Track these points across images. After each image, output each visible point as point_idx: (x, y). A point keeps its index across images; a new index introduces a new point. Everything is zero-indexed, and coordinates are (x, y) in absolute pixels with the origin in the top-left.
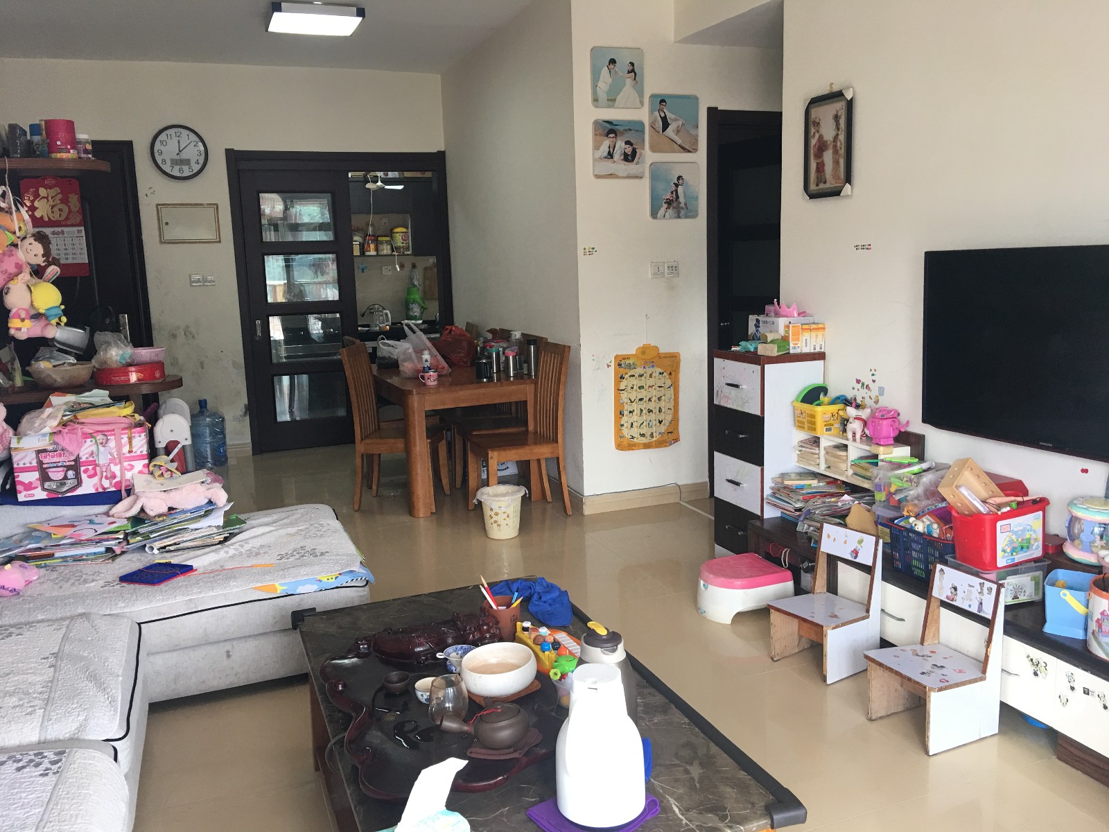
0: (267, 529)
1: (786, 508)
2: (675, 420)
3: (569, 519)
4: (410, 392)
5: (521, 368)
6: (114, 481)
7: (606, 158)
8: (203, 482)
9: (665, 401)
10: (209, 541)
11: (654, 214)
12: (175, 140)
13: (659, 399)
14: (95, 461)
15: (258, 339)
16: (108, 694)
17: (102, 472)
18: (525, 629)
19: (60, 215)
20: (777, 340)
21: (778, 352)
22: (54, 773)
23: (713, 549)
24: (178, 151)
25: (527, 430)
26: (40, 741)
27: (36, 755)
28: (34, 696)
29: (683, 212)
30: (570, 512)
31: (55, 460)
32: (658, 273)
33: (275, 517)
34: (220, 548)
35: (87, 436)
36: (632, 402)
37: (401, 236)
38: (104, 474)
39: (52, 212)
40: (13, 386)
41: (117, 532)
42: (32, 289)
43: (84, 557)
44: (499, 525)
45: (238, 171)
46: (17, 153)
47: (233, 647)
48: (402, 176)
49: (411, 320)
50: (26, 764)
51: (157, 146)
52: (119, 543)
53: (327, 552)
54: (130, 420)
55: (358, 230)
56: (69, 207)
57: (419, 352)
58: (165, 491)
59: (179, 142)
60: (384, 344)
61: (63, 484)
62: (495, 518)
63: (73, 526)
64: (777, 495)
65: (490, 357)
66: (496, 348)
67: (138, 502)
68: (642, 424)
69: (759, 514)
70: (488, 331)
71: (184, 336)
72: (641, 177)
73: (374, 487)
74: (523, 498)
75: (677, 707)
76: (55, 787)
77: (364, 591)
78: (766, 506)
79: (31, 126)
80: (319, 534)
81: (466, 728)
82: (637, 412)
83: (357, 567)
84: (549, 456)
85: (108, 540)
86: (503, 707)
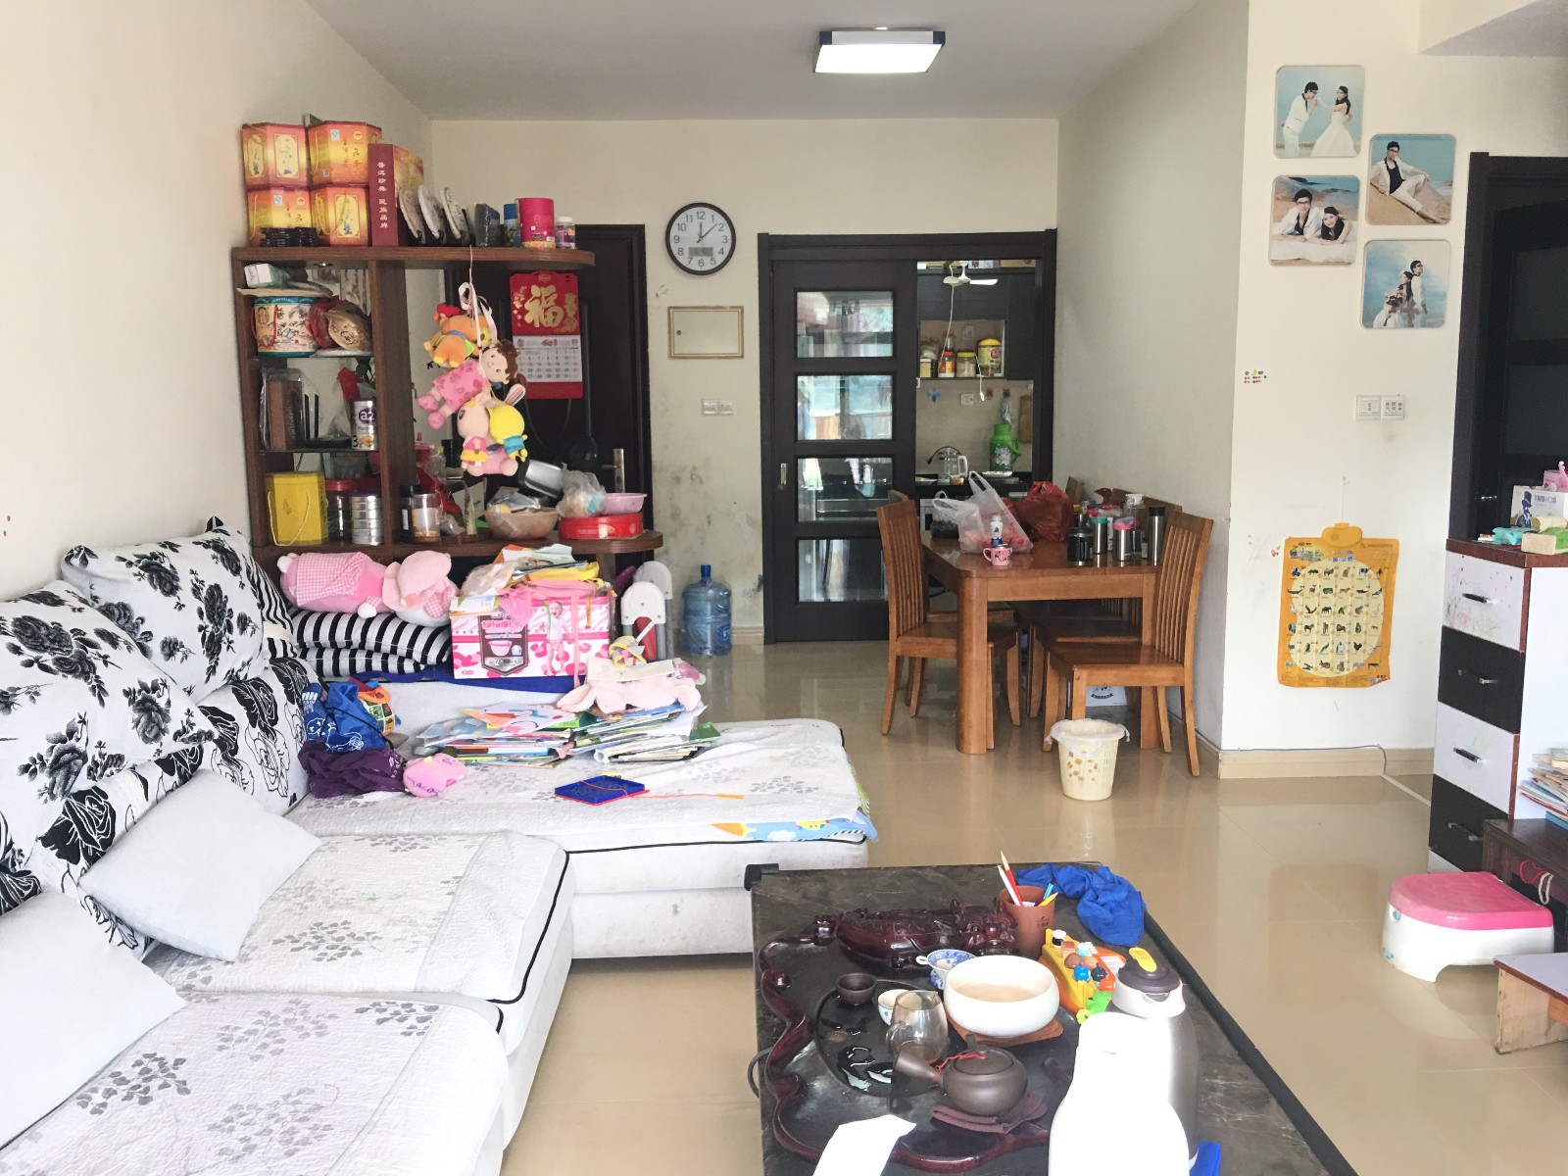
0: (746, 747)
1: (1555, 806)
2: (1384, 646)
3: (1196, 783)
4: (968, 574)
5: (1139, 549)
6: (566, 664)
7: (1291, 234)
8: (670, 676)
9: (1367, 613)
10: (671, 755)
11: (1368, 320)
12: (696, 222)
13: (1358, 610)
14: (545, 635)
15: (781, 488)
16: (506, 939)
17: (553, 650)
18: (1056, 942)
19: (554, 320)
20: (1558, 528)
21: (1557, 547)
22: (419, 1034)
23: (1427, 856)
24: (697, 238)
25: (1140, 643)
26: (416, 988)
27: (404, 1006)
28: (422, 929)
29: (1418, 319)
30: (1196, 772)
31: (500, 630)
32: (1369, 411)
33: (760, 731)
34: (684, 766)
35: (537, 603)
36: (1310, 612)
37: (991, 351)
38: (556, 653)
39: (545, 317)
40: (464, 534)
41: (563, 729)
42: (491, 412)
43: (522, 758)
44: (1081, 779)
45: (773, 261)
46: (484, 241)
47: (682, 900)
48: (998, 267)
49: (997, 470)
50: (389, 1016)
51: (674, 231)
52: (565, 744)
53: (817, 789)
54: (591, 586)
55: (930, 343)
56: (564, 310)
57: (987, 517)
58: (623, 683)
59: (701, 226)
60: (943, 505)
61: (507, 662)
62: (1076, 767)
63: (513, 716)
64: (1540, 784)
65: (1093, 530)
66: (1104, 516)
67: (590, 694)
68: (1326, 647)
69: (1506, 809)
70: (1098, 492)
71: (690, 481)
72: (1349, 264)
73: (914, 703)
74: (1122, 741)
75: (1280, 1103)
76: (416, 1051)
77: (858, 849)
78: (1519, 799)
79: (506, 207)
80: (812, 761)
81: (932, 1074)
82: (1318, 628)
83: (851, 815)
84: (1169, 683)
85: (550, 739)
86: (988, 1053)
